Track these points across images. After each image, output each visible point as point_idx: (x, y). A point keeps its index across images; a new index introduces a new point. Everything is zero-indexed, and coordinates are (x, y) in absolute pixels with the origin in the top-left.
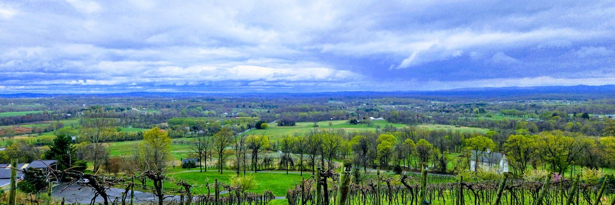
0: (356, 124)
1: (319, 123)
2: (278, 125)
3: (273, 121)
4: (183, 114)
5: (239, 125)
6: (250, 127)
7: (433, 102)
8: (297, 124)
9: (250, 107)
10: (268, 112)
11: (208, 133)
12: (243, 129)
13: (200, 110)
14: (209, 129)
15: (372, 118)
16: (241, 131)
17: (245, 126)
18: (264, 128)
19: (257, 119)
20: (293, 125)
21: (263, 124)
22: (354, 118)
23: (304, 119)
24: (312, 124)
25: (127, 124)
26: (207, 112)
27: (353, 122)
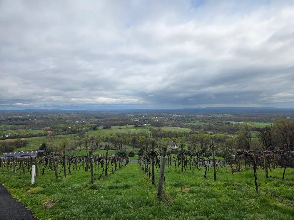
0: (138, 127)
1: (122, 127)
2: (103, 128)
3: (101, 126)
4: (56, 122)
5: (85, 128)
6: (90, 129)
7: (174, 115)
8: (112, 127)
9: (89, 118)
10: (98, 121)
11: (71, 133)
12: (87, 131)
13: (64, 120)
14: (71, 131)
15: (145, 124)
16: (86, 132)
17: (88, 129)
18: (97, 130)
19: (93, 125)
20: (110, 128)
21: (96, 128)
22: (137, 124)
23: (115, 125)
24: (119, 127)
25: (30, 128)
26: (68, 121)
27: (137, 126)
